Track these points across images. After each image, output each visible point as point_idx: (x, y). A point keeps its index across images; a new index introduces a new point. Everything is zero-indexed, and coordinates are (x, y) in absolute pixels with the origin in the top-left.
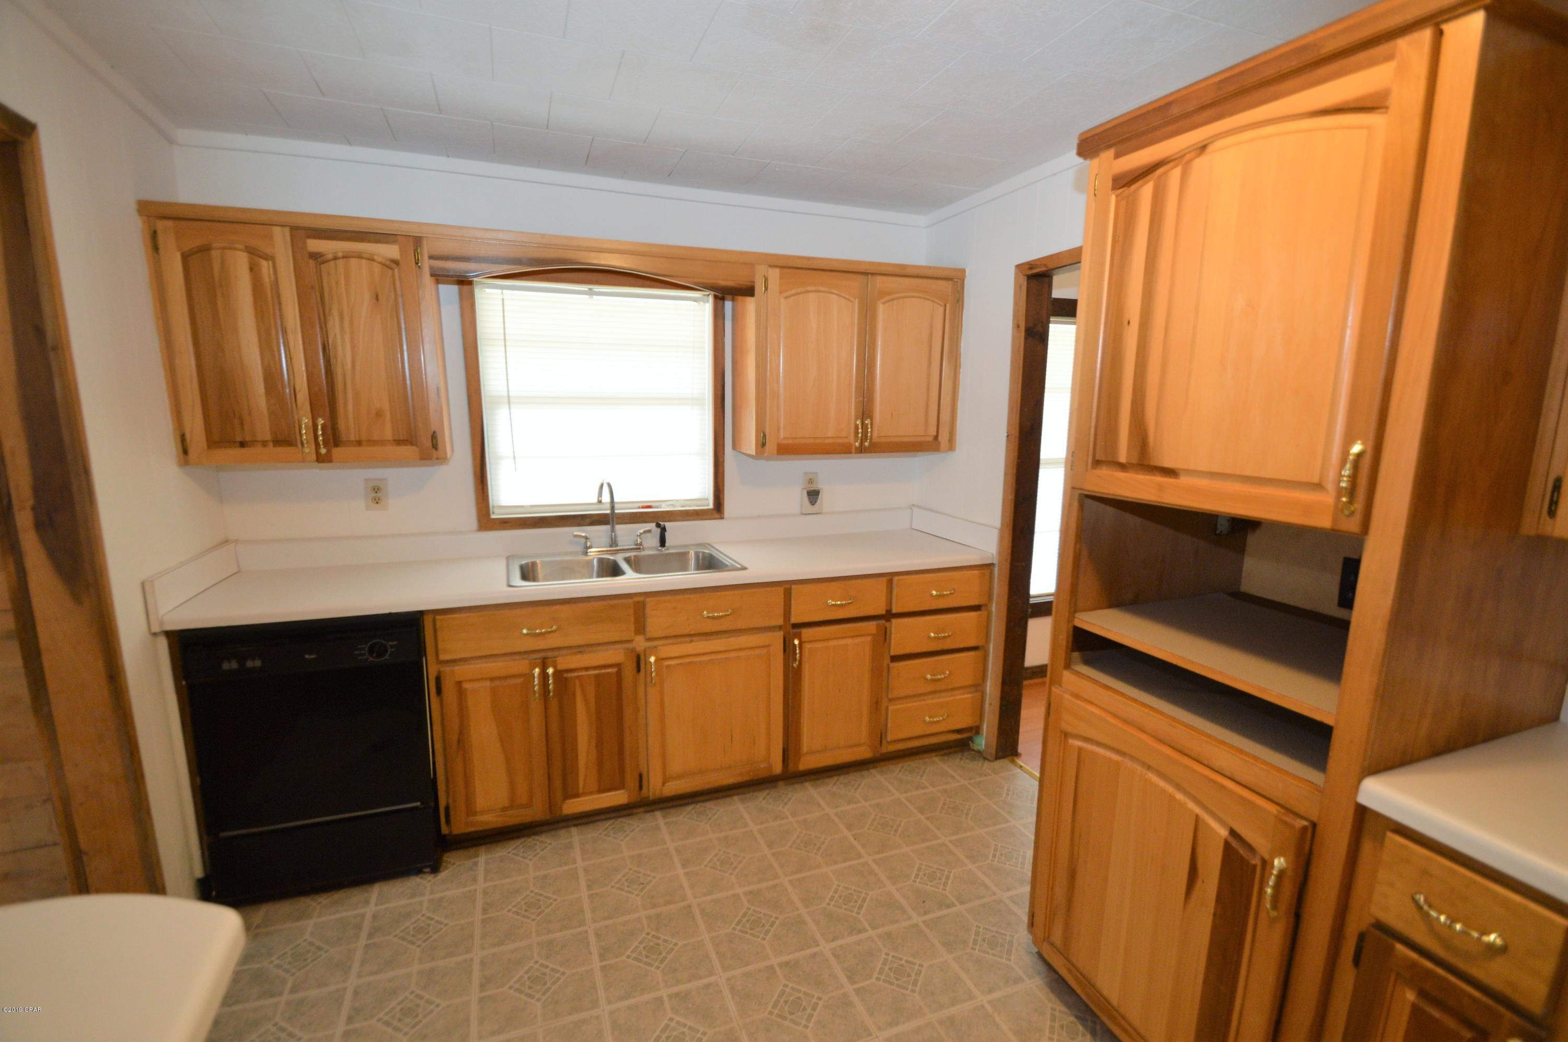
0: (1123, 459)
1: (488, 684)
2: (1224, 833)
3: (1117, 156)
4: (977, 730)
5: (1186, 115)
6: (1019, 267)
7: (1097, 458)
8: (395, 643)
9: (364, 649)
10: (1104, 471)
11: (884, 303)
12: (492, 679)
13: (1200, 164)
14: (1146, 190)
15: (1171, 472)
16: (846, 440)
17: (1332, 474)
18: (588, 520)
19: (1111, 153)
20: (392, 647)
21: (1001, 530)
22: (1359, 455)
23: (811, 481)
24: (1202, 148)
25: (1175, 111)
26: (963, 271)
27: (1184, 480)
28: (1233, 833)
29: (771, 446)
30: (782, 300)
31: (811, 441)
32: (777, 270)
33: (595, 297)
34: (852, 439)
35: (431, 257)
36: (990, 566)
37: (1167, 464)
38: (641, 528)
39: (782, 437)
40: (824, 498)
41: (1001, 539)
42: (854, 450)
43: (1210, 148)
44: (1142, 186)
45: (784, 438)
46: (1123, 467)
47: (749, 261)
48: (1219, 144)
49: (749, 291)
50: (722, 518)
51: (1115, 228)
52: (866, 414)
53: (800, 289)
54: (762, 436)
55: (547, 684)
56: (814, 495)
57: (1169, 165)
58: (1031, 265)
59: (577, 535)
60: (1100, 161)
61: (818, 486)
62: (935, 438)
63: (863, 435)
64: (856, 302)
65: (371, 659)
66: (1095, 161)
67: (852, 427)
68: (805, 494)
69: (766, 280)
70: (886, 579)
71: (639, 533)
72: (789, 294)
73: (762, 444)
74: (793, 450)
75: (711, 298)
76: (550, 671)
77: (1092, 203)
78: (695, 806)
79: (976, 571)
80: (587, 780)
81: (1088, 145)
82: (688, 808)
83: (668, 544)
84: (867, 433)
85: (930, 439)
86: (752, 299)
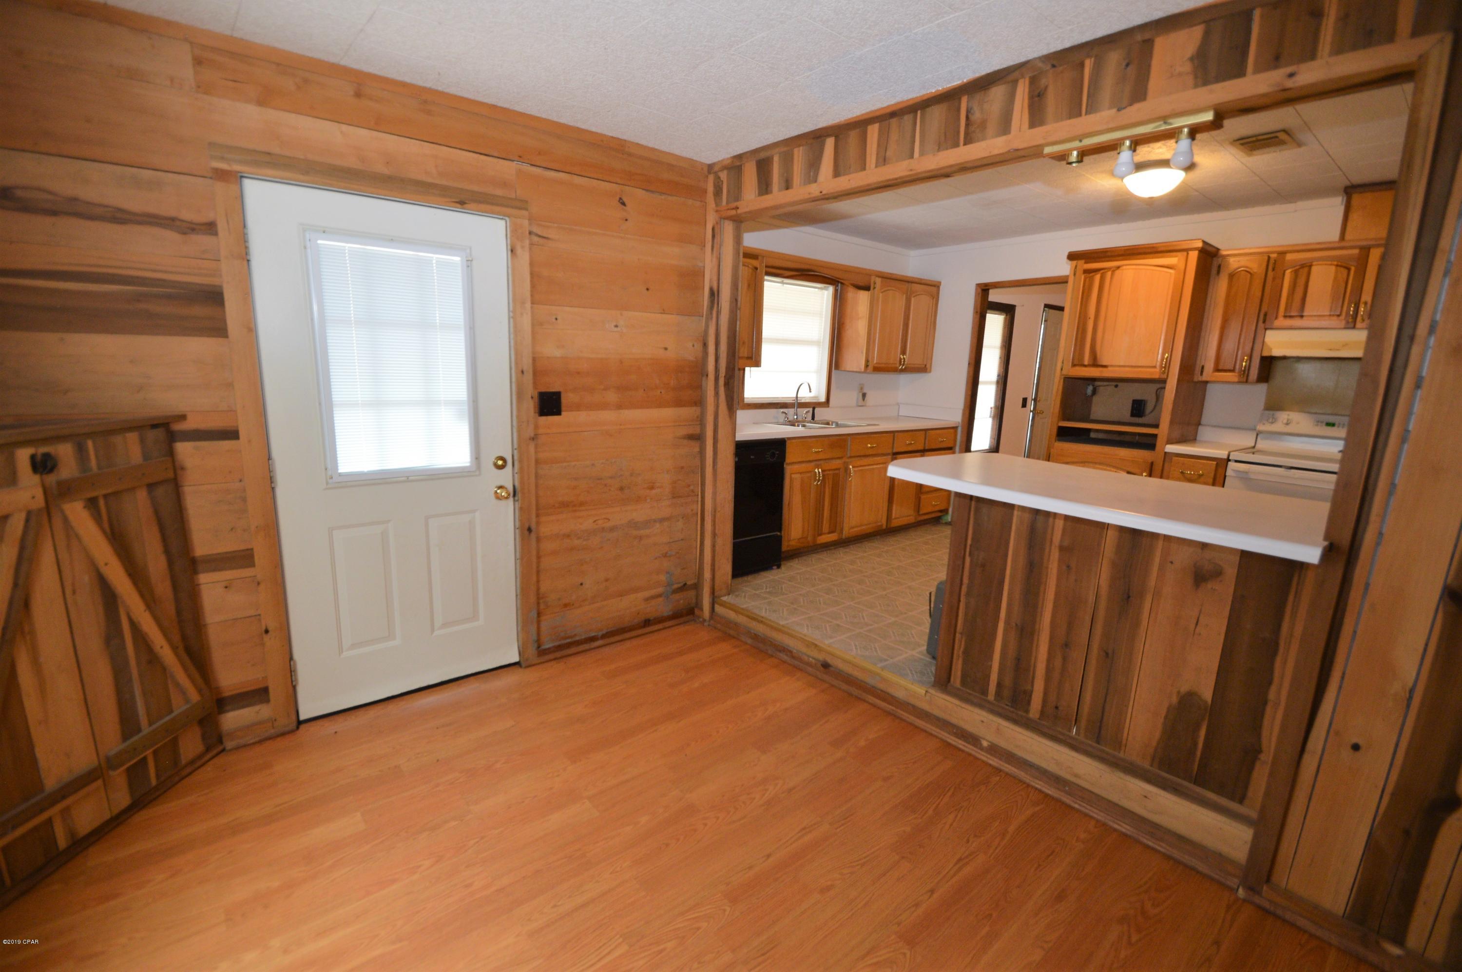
0: (1086, 363)
1: (799, 476)
3: (1086, 263)
4: (945, 511)
5: (1112, 256)
6: (978, 285)
7: (1075, 363)
8: (778, 452)
9: (768, 455)
10: (1077, 368)
11: (914, 297)
12: (801, 473)
13: (1117, 272)
14: (1098, 277)
15: (1105, 366)
16: (893, 366)
17: (1158, 364)
18: (779, 406)
19: (1083, 261)
20: (777, 454)
21: (964, 410)
22: (1167, 357)
23: (862, 389)
24: (1118, 267)
25: (1109, 254)
26: (940, 283)
27: (1110, 368)
29: (870, 368)
30: (881, 294)
31: (883, 365)
32: (880, 279)
33: (785, 285)
34: (898, 365)
35: (766, 267)
36: (955, 428)
37: (1104, 363)
38: (805, 410)
39: (875, 362)
40: (867, 396)
41: (964, 414)
42: (898, 371)
43: (1121, 268)
44: (1096, 274)
45: (876, 363)
46: (1085, 366)
47: (869, 274)
48: (1124, 267)
49: (867, 288)
50: (828, 407)
51: (1084, 286)
52: (904, 352)
53: (886, 289)
54: (867, 361)
55: (819, 477)
56: (864, 395)
57: (1106, 270)
58: (986, 285)
59: (783, 412)
60: (1077, 263)
61: (865, 391)
62: (926, 365)
63: (902, 363)
64: (905, 296)
65: (770, 460)
66: (1075, 262)
67: (898, 359)
68: (861, 395)
69: (875, 283)
70: (924, 432)
71: (805, 412)
72: (882, 290)
73: (867, 366)
74: (878, 369)
75: (831, 289)
76: (820, 470)
77: (1073, 276)
78: (854, 545)
79: (952, 431)
80: (826, 527)
81: (1073, 257)
82: (851, 546)
83: (815, 419)
84: (904, 361)
85: (924, 366)
86: (867, 292)
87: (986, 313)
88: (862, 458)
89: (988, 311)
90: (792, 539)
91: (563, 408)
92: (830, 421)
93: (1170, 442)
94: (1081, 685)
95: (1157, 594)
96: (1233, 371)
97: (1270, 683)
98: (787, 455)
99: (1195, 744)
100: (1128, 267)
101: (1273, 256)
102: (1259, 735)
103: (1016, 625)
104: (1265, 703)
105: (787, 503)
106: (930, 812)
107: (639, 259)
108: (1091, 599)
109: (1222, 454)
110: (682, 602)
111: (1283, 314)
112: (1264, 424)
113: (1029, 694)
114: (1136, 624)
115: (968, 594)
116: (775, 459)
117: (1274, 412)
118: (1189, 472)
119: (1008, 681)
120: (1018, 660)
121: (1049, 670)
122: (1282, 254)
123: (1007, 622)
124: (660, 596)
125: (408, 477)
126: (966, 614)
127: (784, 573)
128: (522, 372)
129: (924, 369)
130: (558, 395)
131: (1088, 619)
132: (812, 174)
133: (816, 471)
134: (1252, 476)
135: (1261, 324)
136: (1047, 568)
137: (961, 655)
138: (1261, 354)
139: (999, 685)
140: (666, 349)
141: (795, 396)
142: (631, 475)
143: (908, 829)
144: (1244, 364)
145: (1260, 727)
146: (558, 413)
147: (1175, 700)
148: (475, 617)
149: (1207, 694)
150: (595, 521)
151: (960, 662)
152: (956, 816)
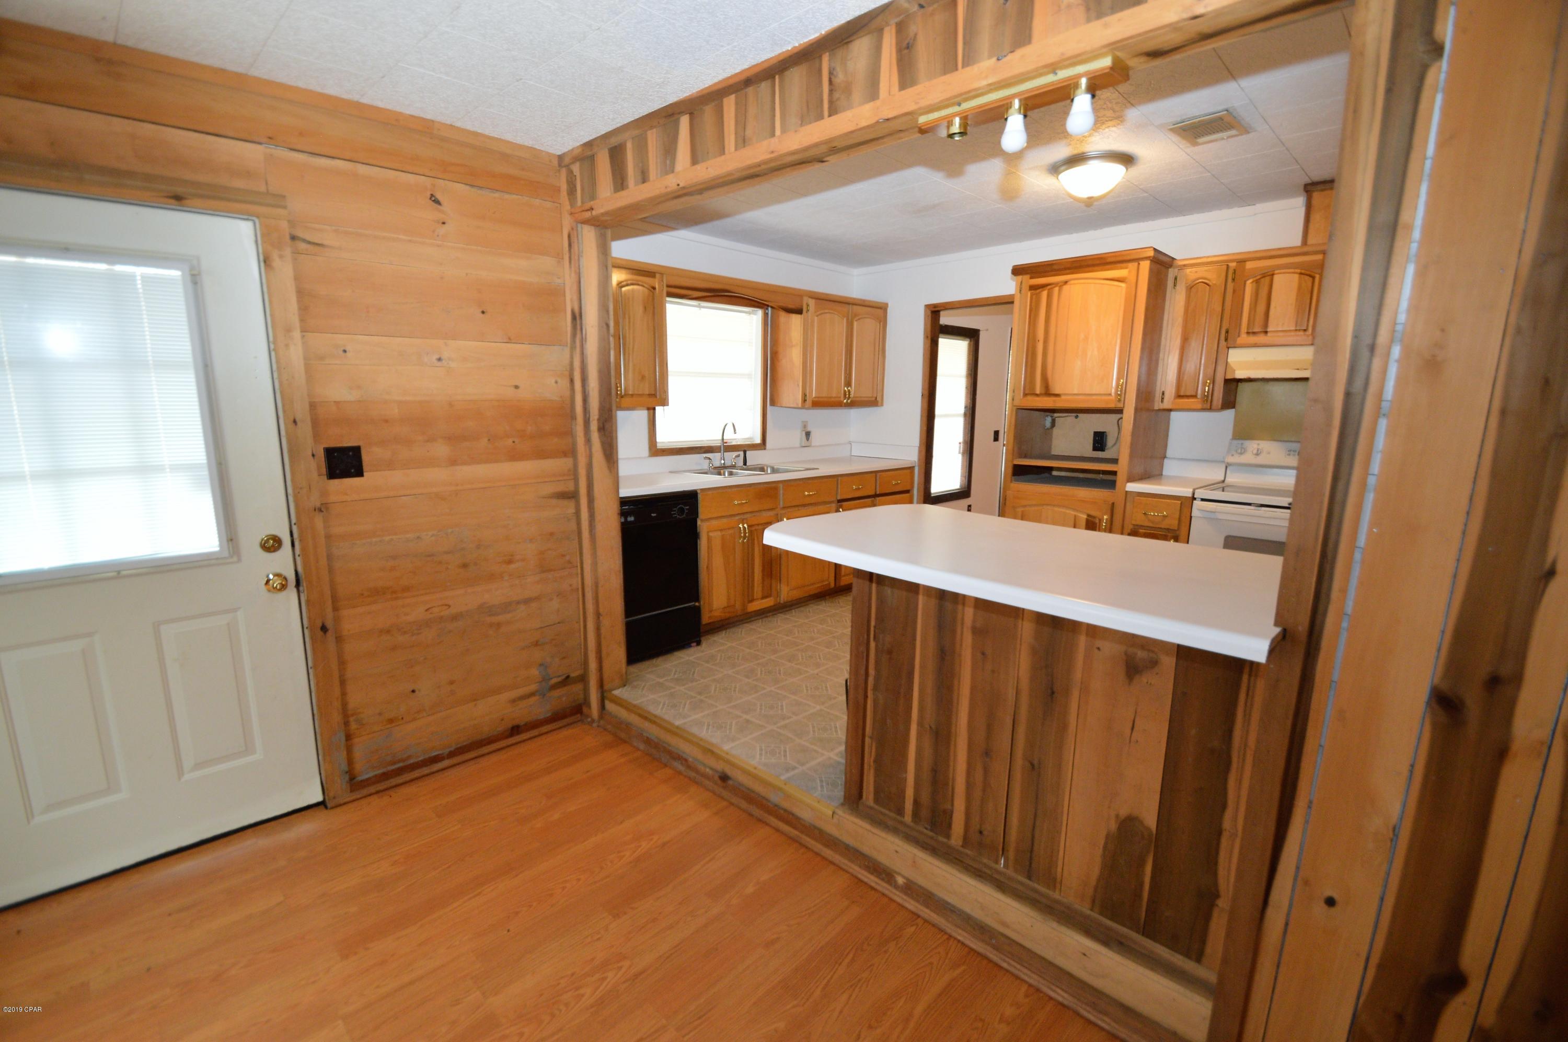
0: (1038, 392)
1: (719, 533)
2: (1085, 517)
3: (1031, 278)
5: (1058, 270)
6: (927, 306)
7: (1027, 392)
8: (688, 507)
9: (675, 511)
10: (1029, 398)
11: (857, 320)
12: (721, 530)
13: (1065, 288)
14: (1044, 294)
15: (1057, 395)
16: (837, 399)
17: (1113, 391)
18: (703, 450)
19: (1028, 276)
20: (687, 509)
21: (920, 447)
22: (1123, 383)
23: (805, 426)
24: (1066, 282)
25: (1055, 267)
26: (887, 305)
27: (1063, 397)
28: (1089, 515)
29: (809, 402)
30: (816, 318)
31: (826, 399)
32: (814, 301)
34: (842, 399)
35: (668, 286)
36: (911, 469)
37: (1057, 392)
38: (735, 454)
39: (814, 396)
40: (812, 435)
41: (920, 452)
42: (843, 405)
43: (1068, 283)
44: (1042, 291)
45: (815, 397)
46: (1037, 395)
47: (799, 294)
48: (1072, 282)
49: (799, 311)
50: (765, 449)
51: (1031, 305)
52: (848, 384)
53: (822, 312)
54: (804, 395)
55: (745, 533)
56: (808, 434)
57: (1053, 286)
58: (935, 306)
59: (706, 458)
60: (1022, 279)
61: (809, 429)
62: (876, 398)
63: (847, 396)
64: (845, 319)
65: (678, 516)
66: (1020, 278)
67: (842, 392)
68: (804, 433)
69: (808, 305)
70: (874, 474)
71: (734, 457)
72: (818, 313)
73: (804, 401)
74: (818, 404)
75: (759, 313)
76: (745, 525)
77: (1019, 294)
78: (796, 610)
79: (908, 471)
80: (758, 590)
81: (1017, 271)
82: (793, 611)
83: (747, 464)
84: (849, 395)
85: (874, 399)
86: (799, 316)
87: (938, 338)
88: (800, 508)
89: (941, 335)
90: (714, 609)
91: (365, 467)
92: (764, 465)
93: (1131, 479)
94: (1007, 805)
95: (1085, 689)
96: (1195, 396)
97: (1224, 806)
98: (701, 510)
99: (1141, 884)
100: (1076, 281)
101: (1233, 265)
102: (1215, 874)
103: (930, 727)
104: (1220, 833)
105: (705, 567)
106: (818, 993)
107: (467, 274)
108: (1011, 694)
109: (1186, 492)
110: (564, 699)
111: (1246, 331)
112: (1233, 455)
113: (949, 814)
114: (1064, 727)
115: (875, 688)
116: (684, 516)
117: (1243, 441)
118: (1152, 514)
119: (925, 797)
120: (934, 771)
121: (969, 786)
122: (1242, 262)
123: (920, 724)
124: (532, 694)
125: (119, 572)
126: (875, 712)
127: (702, 652)
128: (295, 422)
129: (874, 402)
130: (356, 451)
131: (1009, 721)
132: (668, 162)
133: (741, 526)
134: (1220, 516)
135: (1223, 343)
136: (960, 655)
137: (872, 763)
138: (1225, 377)
139: (916, 803)
140: (517, 387)
141: (720, 438)
142: (478, 547)
143: (781, 1025)
144: (1207, 388)
145: (1216, 863)
146: (359, 473)
147: (1113, 826)
148: (248, 749)
149: (1150, 820)
150: (427, 610)
151: (872, 771)
152: (851, 996)
